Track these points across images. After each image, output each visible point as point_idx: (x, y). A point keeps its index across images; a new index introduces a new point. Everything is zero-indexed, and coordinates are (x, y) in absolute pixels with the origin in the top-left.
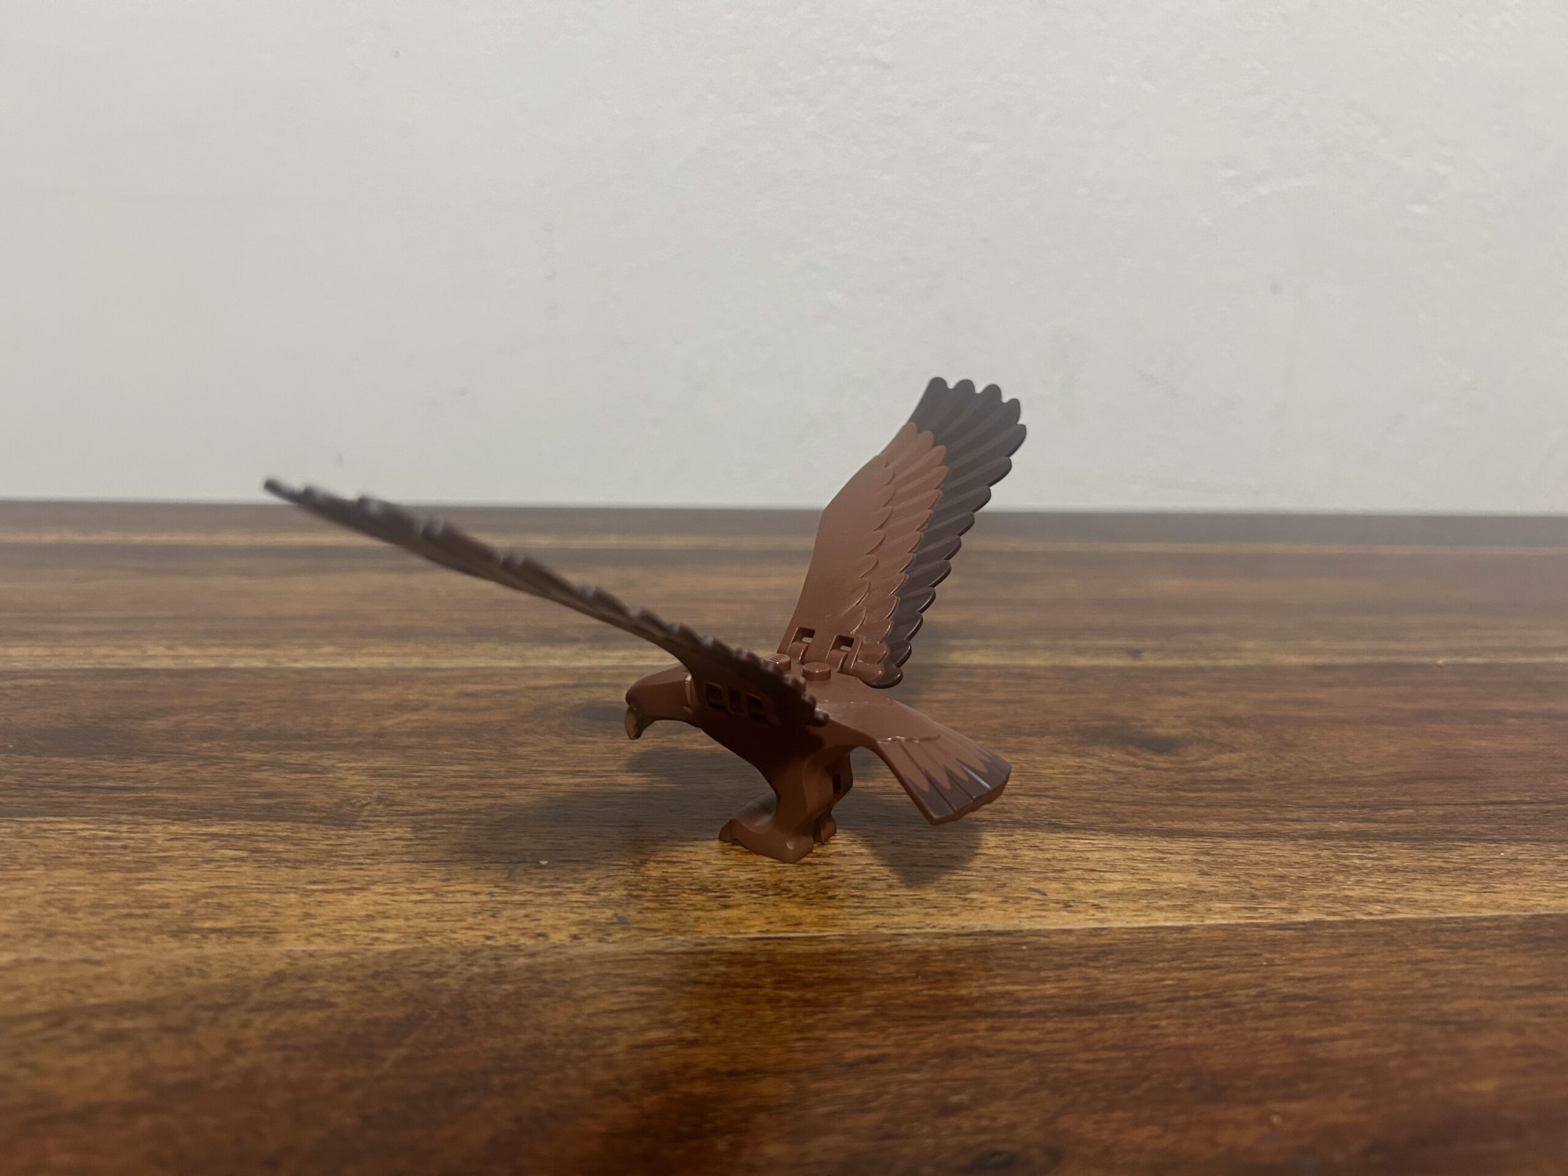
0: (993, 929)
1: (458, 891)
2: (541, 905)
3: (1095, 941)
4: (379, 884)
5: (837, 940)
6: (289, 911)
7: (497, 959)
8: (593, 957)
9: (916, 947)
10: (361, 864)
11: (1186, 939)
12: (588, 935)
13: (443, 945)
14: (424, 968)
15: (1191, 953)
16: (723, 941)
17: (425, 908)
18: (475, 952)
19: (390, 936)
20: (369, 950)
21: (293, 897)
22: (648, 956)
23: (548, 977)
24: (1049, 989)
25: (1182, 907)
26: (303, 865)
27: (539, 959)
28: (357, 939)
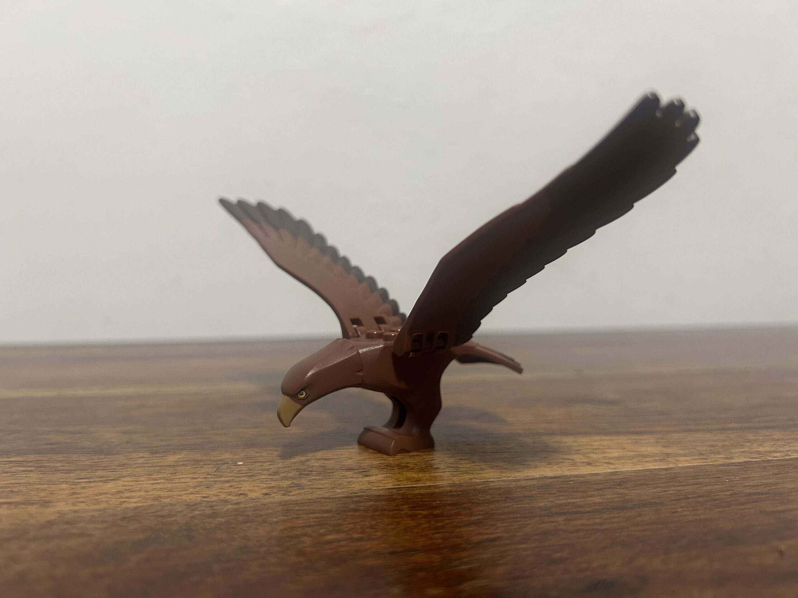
0: (547, 476)
1: (183, 478)
2: (240, 481)
3: (615, 477)
4: (126, 477)
5: (447, 486)
6: (61, 492)
7: (212, 506)
8: (280, 502)
9: (500, 486)
10: (115, 469)
11: (672, 473)
12: (275, 493)
13: (172, 502)
14: (159, 513)
15: (678, 479)
16: (369, 490)
17: (159, 486)
18: (195, 504)
19: (134, 500)
20: (118, 507)
21: (64, 486)
22: (318, 500)
23: (250, 513)
24: (597, 500)
25: (660, 461)
26: (73, 472)
27: (242, 506)
28: (110, 502)
